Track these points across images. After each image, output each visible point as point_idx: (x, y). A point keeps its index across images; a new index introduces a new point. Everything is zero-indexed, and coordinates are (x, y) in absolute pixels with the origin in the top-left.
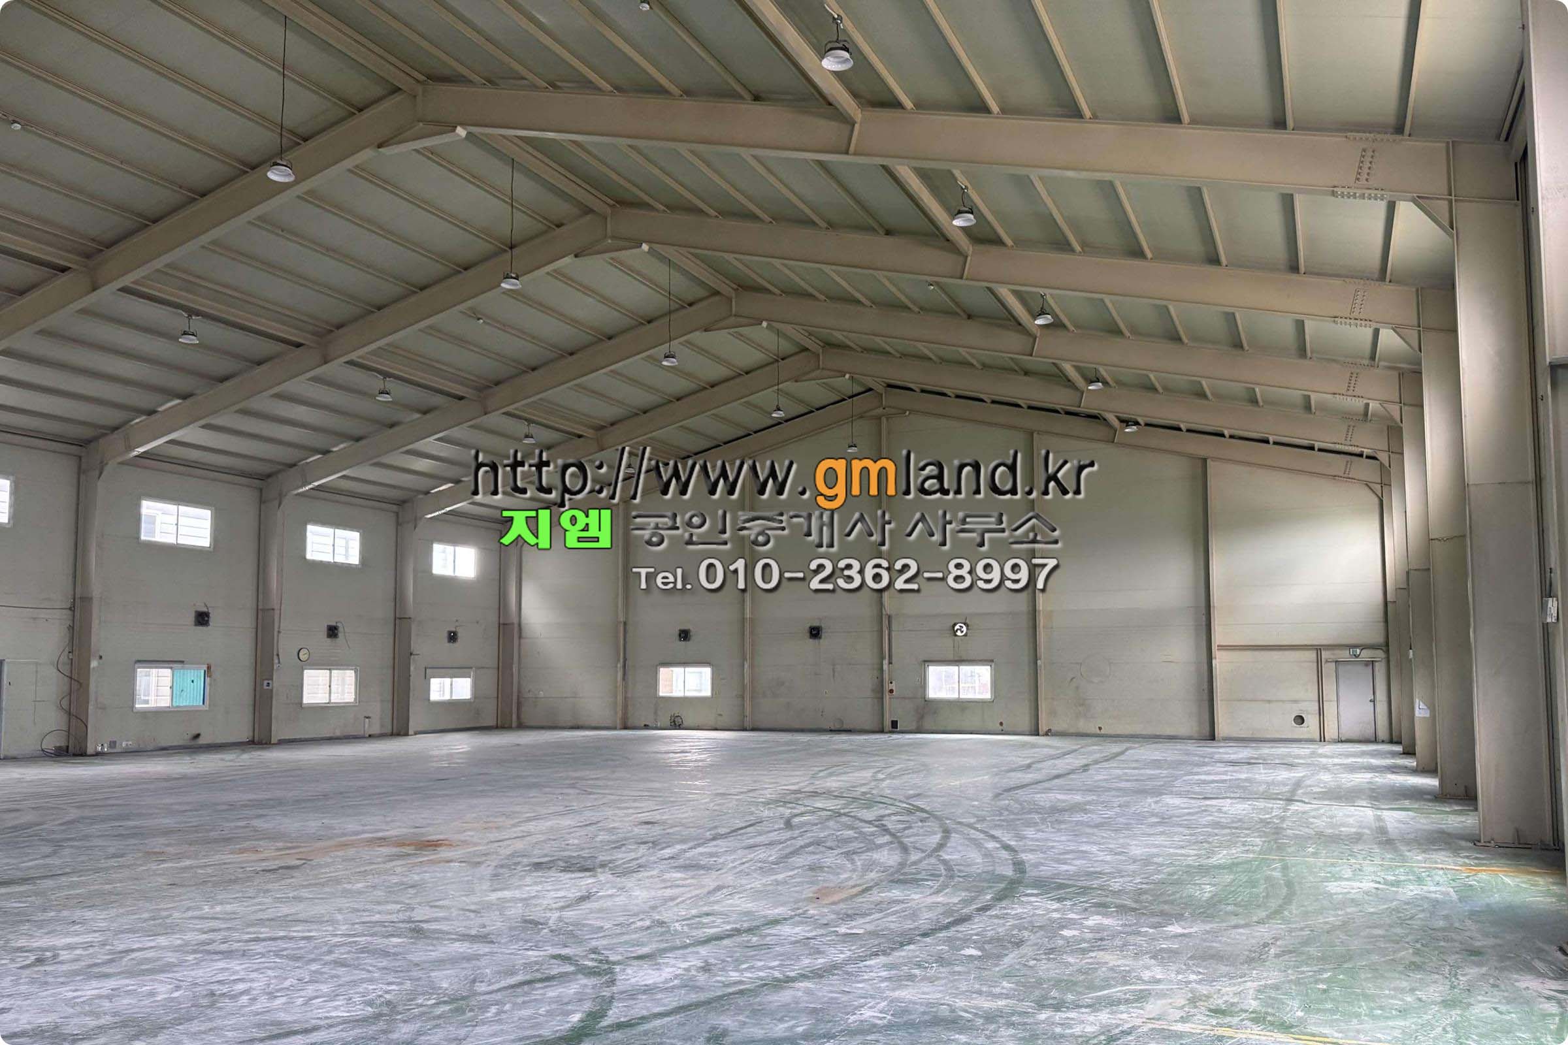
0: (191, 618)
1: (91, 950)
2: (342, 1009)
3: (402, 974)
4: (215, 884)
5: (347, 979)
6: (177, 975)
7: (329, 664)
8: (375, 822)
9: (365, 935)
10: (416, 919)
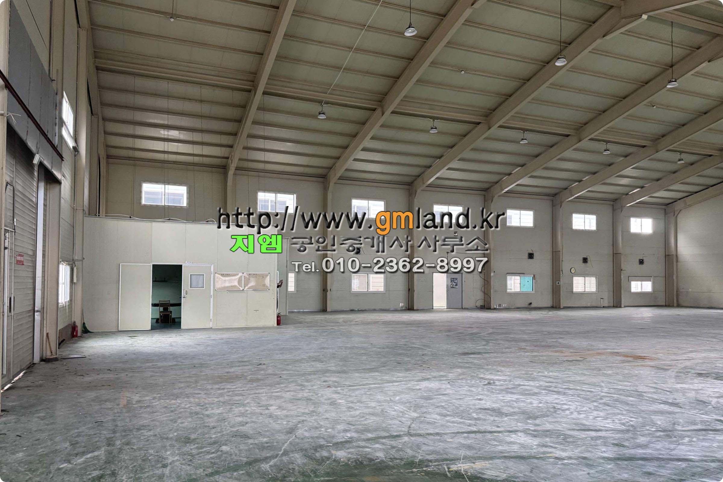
0: (527, 256)
1: (506, 383)
2: (611, 424)
3: (636, 414)
4: (548, 364)
5: (611, 412)
6: (539, 398)
7: (584, 275)
8: (612, 345)
9: (617, 394)
10: (639, 391)
